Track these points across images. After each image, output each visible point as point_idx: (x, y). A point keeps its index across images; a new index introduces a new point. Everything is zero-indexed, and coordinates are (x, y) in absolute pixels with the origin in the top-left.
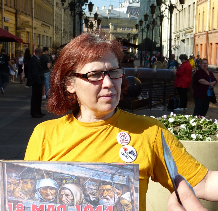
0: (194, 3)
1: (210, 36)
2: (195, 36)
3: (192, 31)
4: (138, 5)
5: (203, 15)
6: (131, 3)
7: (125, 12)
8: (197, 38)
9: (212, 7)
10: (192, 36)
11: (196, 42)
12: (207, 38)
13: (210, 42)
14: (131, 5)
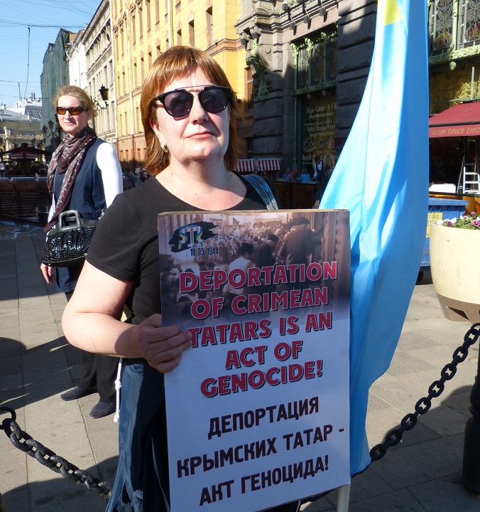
0: (113, 102)
1: (136, 140)
2: (118, 141)
3: (114, 135)
4: (40, 104)
5: (126, 116)
6: (29, 102)
7: (23, 113)
8: (120, 142)
9: (135, 107)
10: (115, 141)
11: (120, 148)
12: (134, 143)
13: (137, 147)
14: (29, 104)
